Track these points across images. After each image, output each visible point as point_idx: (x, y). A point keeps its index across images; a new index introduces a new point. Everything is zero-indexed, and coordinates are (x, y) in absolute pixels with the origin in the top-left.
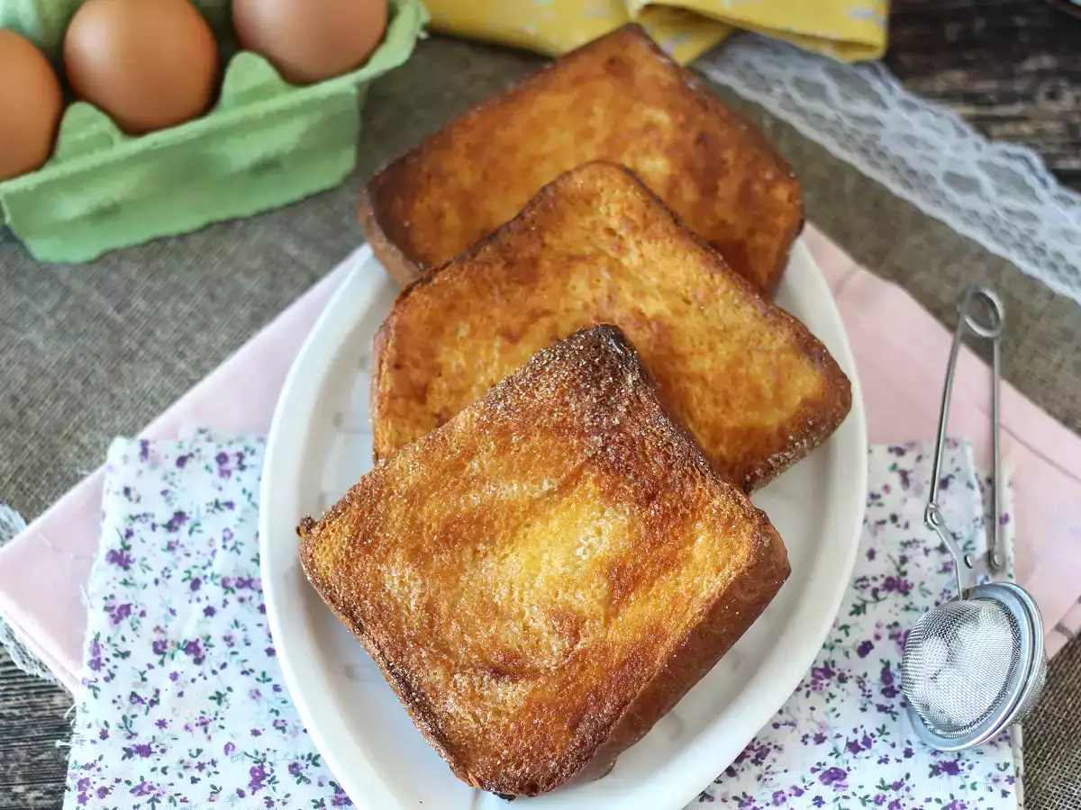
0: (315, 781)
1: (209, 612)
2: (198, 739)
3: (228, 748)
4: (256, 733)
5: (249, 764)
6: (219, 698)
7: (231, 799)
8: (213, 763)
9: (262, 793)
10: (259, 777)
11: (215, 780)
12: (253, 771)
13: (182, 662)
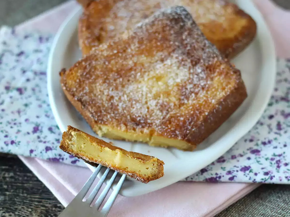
0: (57, 133)
1: (28, 80)
2: (16, 116)
3: (26, 120)
4: (38, 117)
5: (33, 126)
6: (26, 105)
7: (25, 135)
8: (20, 123)
9: (36, 135)
10: (36, 130)
11: (20, 129)
12: (34, 128)
13: (15, 94)
